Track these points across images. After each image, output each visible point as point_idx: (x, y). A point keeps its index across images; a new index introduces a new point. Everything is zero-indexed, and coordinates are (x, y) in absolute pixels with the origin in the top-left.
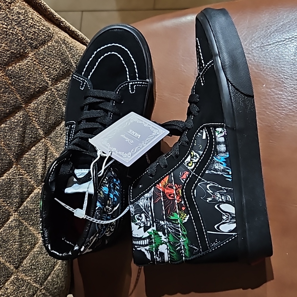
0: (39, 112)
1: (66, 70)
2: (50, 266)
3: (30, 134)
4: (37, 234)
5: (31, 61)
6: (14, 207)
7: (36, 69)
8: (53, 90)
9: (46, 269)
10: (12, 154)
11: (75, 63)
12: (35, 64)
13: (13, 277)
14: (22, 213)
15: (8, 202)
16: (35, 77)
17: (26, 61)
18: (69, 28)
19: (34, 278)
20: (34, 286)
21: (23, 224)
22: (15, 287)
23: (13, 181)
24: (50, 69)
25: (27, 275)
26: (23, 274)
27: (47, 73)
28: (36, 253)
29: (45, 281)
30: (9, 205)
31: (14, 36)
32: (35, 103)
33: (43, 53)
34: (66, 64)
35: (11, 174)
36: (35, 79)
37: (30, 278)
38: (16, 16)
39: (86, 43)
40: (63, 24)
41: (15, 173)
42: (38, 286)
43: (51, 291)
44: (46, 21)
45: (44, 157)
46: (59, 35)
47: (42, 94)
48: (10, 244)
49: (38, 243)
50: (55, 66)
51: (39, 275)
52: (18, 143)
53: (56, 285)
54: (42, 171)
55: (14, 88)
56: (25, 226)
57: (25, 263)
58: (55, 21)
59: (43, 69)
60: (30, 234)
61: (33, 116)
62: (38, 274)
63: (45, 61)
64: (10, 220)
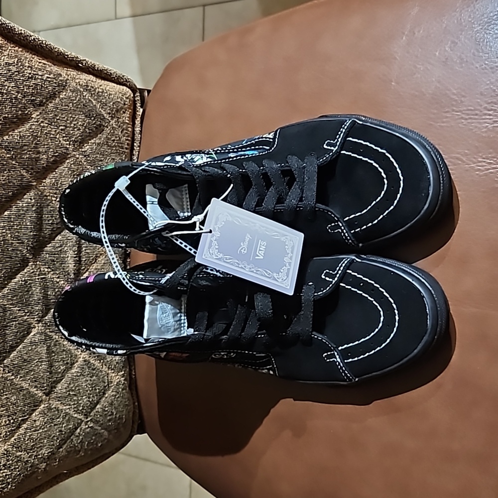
0: (60, 189)
1: (95, 126)
2: (98, 391)
3: (50, 220)
4: (75, 350)
5: (36, 124)
6: (36, 317)
7: (46, 133)
8: (77, 156)
9: (91, 396)
10: (26, 248)
11: (109, 114)
12: (43, 127)
13: (43, 406)
14: (48, 324)
15: (26, 311)
16: (46, 143)
17: (29, 125)
18: (94, 67)
19: (75, 408)
20: (76, 417)
21: (52, 337)
22: (46, 419)
23: (30, 284)
24: (68, 129)
25: (63, 404)
26: (57, 402)
27: (64, 135)
28: (75, 374)
29: (92, 411)
30: (28, 314)
31: (5, 96)
32: (51, 177)
33: (54, 110)
34: (93, 119)
35: (26, 275)
36: (46, 146)
37: (68, 407)
38: (4, 69)
39: (126, 83)
40: (82, 64)
41: (33, 272)
42: (81, 417)
43: (102, 424)
44: (55, 65)
45: (76, 248)
46: (77, 81)
47: (61, 163)
48: (34, 364)
49: (77, 361)
50: (75, 124)
51: (81, 403)
52: (32, 233)
53: (110, 415)
54: (74, 266)
55: (16, 162)
56: (55, 340)
57: (60, 388)
58: (70, 63)
59: (57, 132)
60: (64, 350)
61: (51, 195)
62: (80, 402)
63: (57, 119)
64: (32, 334)
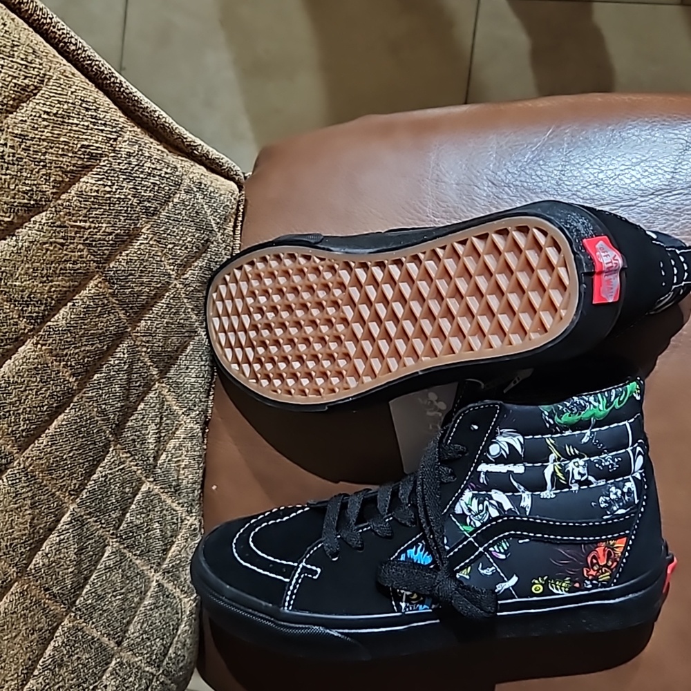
0: (154, 335)
1: (202, 241)
2: (171, 628)
3: (138, 381)
4: (147, 570)
5: (145, 242)
6: (112, 528)
7: (153, 255)
8: (178, 286)
9: (165, 636)
10: (110, 426)
11: (218, 223)
12: (151, 246)
13: (114, 662)
14: (124, 537)
15: (103, 521)
16: (151, 270)
17: (138, 244)
18: (208, 156)
19: (147, 658)
20: (148, 672)
21: (126, 556)
22: (118, 682)
23: (111, 479)
24: (176, 248)
25: (135, 655)
26: (129, 653)
27: (171, 257)
28: (148, 608)
29: (165, 658)
30: (104, 526)
31: (122, 203)
32: (147, 318)
33: (167, 220)
34: (202, 232)
35: (107, 467)
36: (150, 274)
37: (140, 658)
38: (125, 162)
39: (234, 176)
40: (197, 150)
41: (113, 462)
42: (153, 670)
43: (173, 675)
44: (170, 152)
45: (158, 420)
46: (191, 176)
47: (160, 297)
48: (108, 601)
49: (150, 587)
50: (184, 240)
51: (155, 649)
52: (119, 404)
53: (182, 661)
54: (155, 446)
55: (116, 300)
56: (129, 560)
57: (133, 631)
58: (185, 149)
59: (164, 252)
60: (138, 574)
61: (144, 344)
62: (153, 648)
63: (168, 234)
64: (106, 555)
